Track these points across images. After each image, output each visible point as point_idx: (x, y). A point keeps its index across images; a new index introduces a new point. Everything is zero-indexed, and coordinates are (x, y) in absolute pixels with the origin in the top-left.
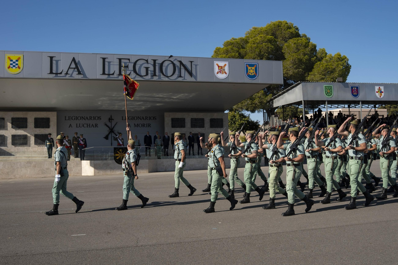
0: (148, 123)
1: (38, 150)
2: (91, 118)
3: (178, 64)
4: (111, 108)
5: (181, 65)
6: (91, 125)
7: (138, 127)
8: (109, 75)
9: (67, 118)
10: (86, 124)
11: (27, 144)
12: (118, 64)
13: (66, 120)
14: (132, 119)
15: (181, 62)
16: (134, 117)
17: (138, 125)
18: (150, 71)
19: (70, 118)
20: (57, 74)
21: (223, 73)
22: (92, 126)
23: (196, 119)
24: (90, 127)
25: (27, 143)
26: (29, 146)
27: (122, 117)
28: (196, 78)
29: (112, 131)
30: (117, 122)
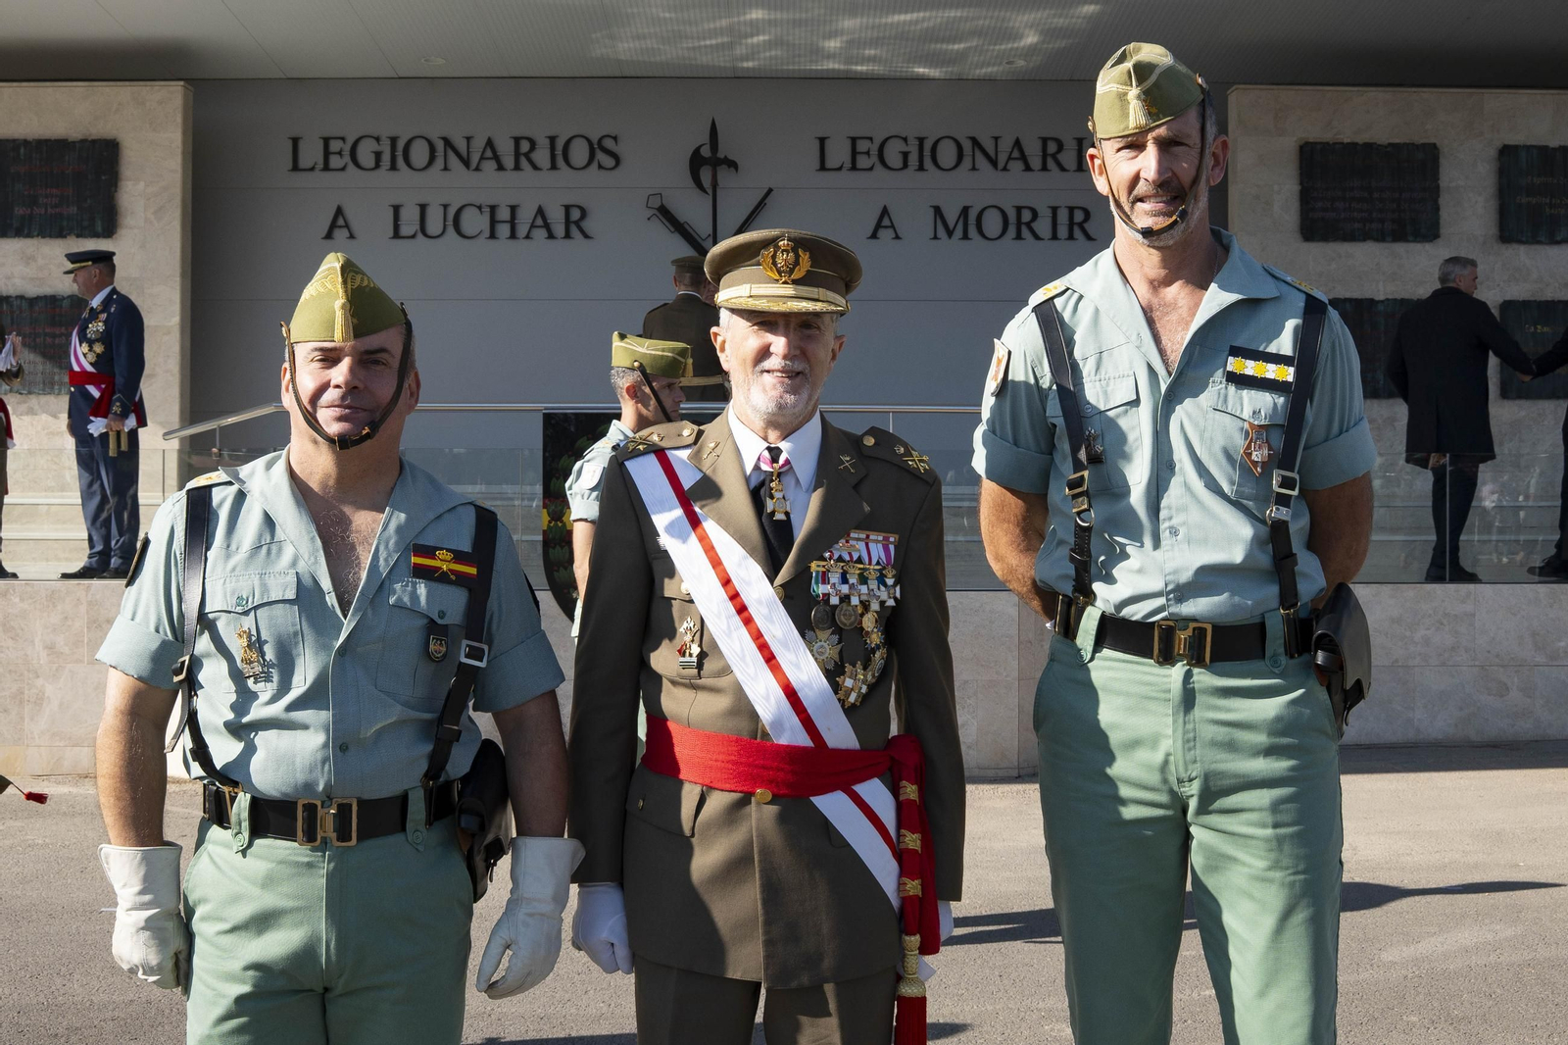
0: (1063, 201)
2: (523, 152)
6: (526, 216)
7: (965, 236)
9: (311, 153)
10: (480, 208)
13: (295, 168)
14: (913, 159)
16: (928, 146)
17: (967, 224)
19: (340, 153)
22: (533, 226)
23: (1548, 158)
24: (513, 236)
27: (822, 141)
30: (770, 191)
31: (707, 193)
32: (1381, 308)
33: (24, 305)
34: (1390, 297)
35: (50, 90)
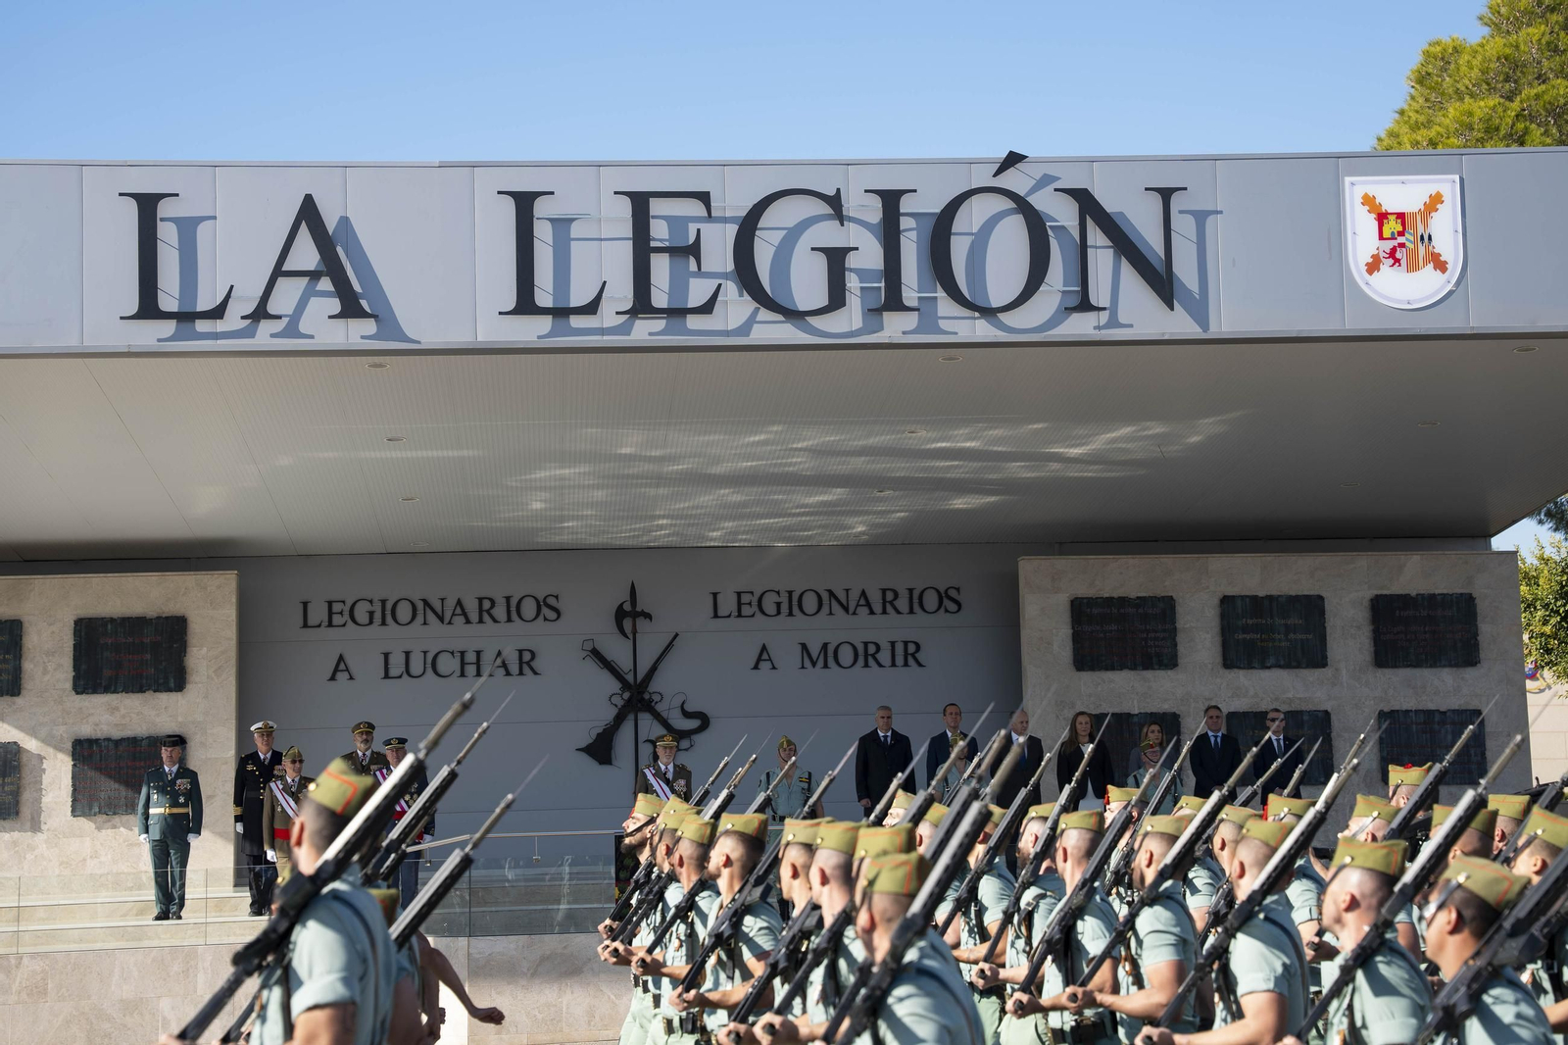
0: (899, 636)
1: (95, 855)
2: (485, 609)
3: (1063, 213)
4: (624, 533)
5: (1089, 220)
6: (488, 659)
7: (826, 666)
8: (561, 312)
9: (318, 613)
10: (452, 653)
11: (17, 813)
12: (627, 230)
13: (305, 625)
14: (785, 608)
15: (1086, 202)
16: (795, 597)
17: (827, 656)
18: (862, 274)
19: (341, 613)
20: (186, 317)
21: (1413, 267)
22: (494, 666)
23: (1258, 605)
24: (479, 674)
25: (17, 803)
26: (28, 824)
27: (715, 595)
28: (1199, 311)
29: (637, 698)
30: (677, 635)
31: (628, 638)
32: (1136, 719)
33: (111, 745)
34: (1142, 711)
35: (130, 579)
